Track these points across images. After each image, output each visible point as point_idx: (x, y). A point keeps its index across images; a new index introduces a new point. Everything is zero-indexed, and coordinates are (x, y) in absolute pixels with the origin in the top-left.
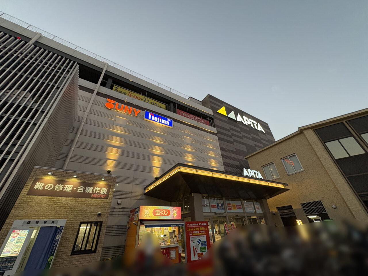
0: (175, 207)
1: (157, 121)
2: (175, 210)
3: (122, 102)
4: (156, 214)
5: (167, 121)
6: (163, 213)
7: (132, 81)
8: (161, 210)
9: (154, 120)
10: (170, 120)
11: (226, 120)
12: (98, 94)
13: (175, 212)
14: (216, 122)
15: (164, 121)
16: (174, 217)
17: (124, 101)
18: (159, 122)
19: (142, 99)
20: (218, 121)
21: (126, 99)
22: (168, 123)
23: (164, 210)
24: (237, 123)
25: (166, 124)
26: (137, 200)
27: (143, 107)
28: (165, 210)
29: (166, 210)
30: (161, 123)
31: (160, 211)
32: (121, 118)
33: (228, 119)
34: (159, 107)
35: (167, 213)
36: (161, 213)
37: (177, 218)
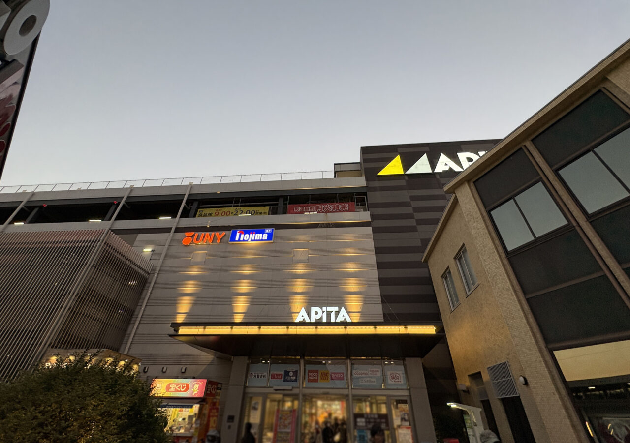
0: (198, 380)
1: (247, 241)
2: (197, 384)
3: (203, 229)
4: (170, 390)
5: (264, 235)
6: (179, 388)
7: (221, 193)
8: (177, 385)
9: (244, 240)
10: (269, 231)
11: (403, 183)
12: (178, 230)
13: (197, 386)
14: (373, 197)
15: (259, 236)
16: (193, 394)
17: (206, 227)
18: (252, 241)
19: (232, 213)
20: (378, 193)
21: (208, 222)
22: (265, 236)
23: (181, 384)
24: (435, 177)
25: (262, 240)
26: (205, 366)
27: (231, 225)
28: (183, 384)
29: (185, 384)
30: (254, 240)
31: (175, 385)
32: (199, 253)
33: (409, 178)
34: (257, 214)
35: (185, 388)
36: (177, 388)
37: (197, 396)
